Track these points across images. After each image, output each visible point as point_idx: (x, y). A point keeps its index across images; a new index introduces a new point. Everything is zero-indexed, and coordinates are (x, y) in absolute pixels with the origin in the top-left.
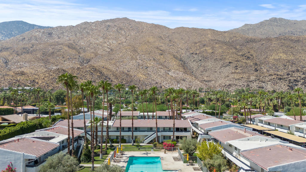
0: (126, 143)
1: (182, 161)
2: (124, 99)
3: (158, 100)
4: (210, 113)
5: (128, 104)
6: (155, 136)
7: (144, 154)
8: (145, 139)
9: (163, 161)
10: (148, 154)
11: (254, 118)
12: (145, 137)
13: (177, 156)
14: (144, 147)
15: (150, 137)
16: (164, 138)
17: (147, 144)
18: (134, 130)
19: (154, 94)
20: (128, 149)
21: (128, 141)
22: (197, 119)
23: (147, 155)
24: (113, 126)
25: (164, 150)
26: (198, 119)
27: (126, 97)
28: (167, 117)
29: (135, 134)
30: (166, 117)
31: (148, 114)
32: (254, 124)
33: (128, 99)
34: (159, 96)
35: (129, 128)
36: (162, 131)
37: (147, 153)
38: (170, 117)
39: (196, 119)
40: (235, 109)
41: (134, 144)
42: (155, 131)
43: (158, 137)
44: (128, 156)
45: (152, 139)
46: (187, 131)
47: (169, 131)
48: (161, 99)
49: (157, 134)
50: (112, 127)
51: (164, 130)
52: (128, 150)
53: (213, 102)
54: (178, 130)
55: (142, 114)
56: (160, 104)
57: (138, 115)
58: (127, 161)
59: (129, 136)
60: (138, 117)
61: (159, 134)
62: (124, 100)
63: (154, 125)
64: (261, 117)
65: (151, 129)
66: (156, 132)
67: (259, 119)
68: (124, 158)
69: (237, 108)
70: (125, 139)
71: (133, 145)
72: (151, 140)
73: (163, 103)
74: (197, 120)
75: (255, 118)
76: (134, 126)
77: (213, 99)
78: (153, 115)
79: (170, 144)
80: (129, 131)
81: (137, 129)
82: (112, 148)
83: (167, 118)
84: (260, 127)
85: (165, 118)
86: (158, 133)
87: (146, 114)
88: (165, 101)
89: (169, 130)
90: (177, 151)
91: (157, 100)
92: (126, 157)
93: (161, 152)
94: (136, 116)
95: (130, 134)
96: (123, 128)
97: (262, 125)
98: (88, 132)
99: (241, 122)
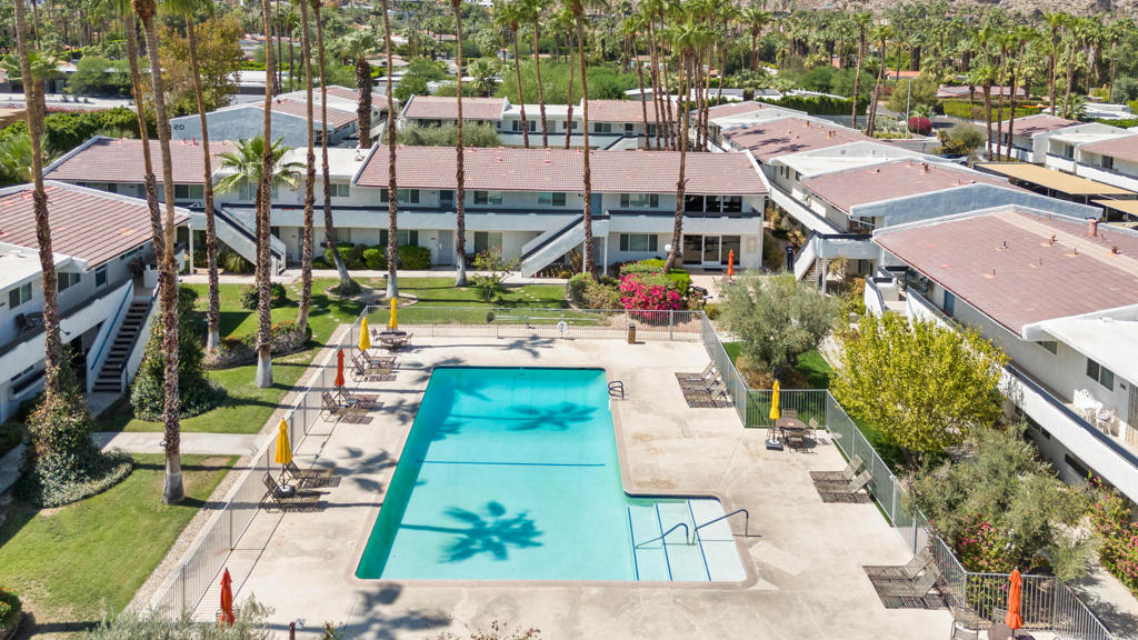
0: (428, 267)
1: (733, 411)
2: (454, 38)
3: (590, 46)
4: (814, 104)
5: (469, 59)
6: (576, 236)
7: (518, 345)
8: (525, 250)
9: (621, 404)
10: (537, 349)
11: (1026, 134)
12: (526, 242)
13: (700, 371)
14: (518, 294)
15: (551, 244)
16: (624, 247)
17: (538, 275)
18: (469, 202)
19: (575, 22)
20: (432, 307)
21: (440, 258)
22: (780, 145)
23: (536, 354)
24: (360, 182)
25: (623, 319)
26: (784, 140)
27: (465, 30)
28: (634, 128)
29: (475, 223)
30: (629, 127)
31: (543, 114)
32: (1023, 161)
33: (470, 39)
34: (595, 27)
35: (446, 194)
36: (613, 212)
37: (535, 338)
38: (648, 126)
39: (775, 141)
40: (917, 86)
41: (470, 274)
42: (581, 212)
43: (594, 243)
44: (427, 358)
45: (565, 250)
46: (744, 210)
47: (648, 213)
48: (603, 42)
49: (588, 228)
50: (352, 185)
51: (627, 205)
52: (429, 319)
53: (816, 57)
54: (696, 205)
55: (516, 110)
56: (597, 63)
57: (500, 116)
58: (414, 408)
59: (445, 235)
60: (499, 124)
61: (600, 228)
62: (456, 41)
63: (572, 183)
64: (1062, 129)
65: (557, 202)
66: (581, 219)
67: (1052, 141)
68: (404, 379)
69: (925, 86)
70: (424, 249)
71: (465, 283)
72: (557, 255)
73: (612, 56)
74: (783, 149)
75: (1033, 136)
76: (469, 183)
77: (814, 44)
78: (570, 116)
79: (655, 289)
80: (442, 209)
81: (482, 201)
82: (353, 302)
83: (635, 132)
84: (1053, 172)
85: (623, 131)
86: (595, 224)
87: (533, 110)
88: (620, 49)
89: (652, 204)
90: (695, 322)
91: (585, 43)
92: (417, 366)
93: (608, 333)
94: (491, 122)
95: (448, 221)
96: (415, 194)
97: (1068, 165)
98: (226, 212)
99: (958, 149)
